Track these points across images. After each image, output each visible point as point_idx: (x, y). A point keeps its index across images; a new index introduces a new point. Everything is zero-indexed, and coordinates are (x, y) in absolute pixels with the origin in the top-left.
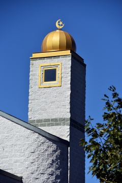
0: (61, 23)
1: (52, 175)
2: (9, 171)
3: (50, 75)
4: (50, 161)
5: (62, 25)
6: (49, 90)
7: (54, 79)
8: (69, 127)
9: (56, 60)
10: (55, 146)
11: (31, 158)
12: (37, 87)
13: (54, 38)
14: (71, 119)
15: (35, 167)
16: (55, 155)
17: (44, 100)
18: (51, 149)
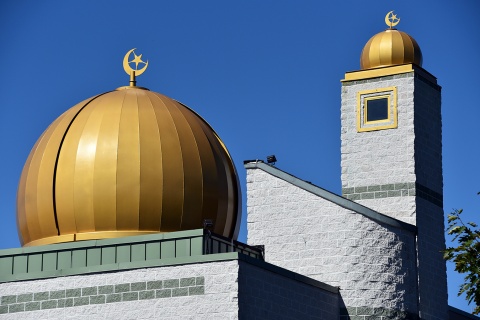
0: (394, 17)
1: (390, 283)
2: (316, 278)
3: (377, 109)
4: (385, 260)
5: (395, 21)
6: (375, 135)
7: (385, 116)
8: (414, 198)
9: (387, 82)
10: (392, 236)
11: (353, 256)
12: (354, 131)
13: (383, 44)
14: (417, 184)
15: (359, 271)
16: (393, 250)
17: (367, 152)
18: (387, 241)
